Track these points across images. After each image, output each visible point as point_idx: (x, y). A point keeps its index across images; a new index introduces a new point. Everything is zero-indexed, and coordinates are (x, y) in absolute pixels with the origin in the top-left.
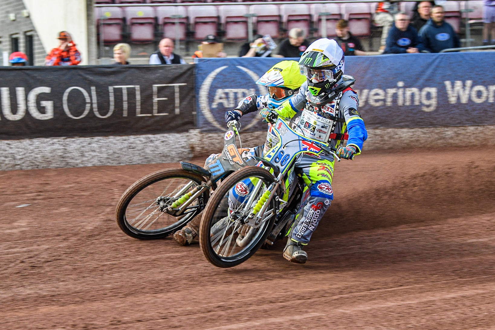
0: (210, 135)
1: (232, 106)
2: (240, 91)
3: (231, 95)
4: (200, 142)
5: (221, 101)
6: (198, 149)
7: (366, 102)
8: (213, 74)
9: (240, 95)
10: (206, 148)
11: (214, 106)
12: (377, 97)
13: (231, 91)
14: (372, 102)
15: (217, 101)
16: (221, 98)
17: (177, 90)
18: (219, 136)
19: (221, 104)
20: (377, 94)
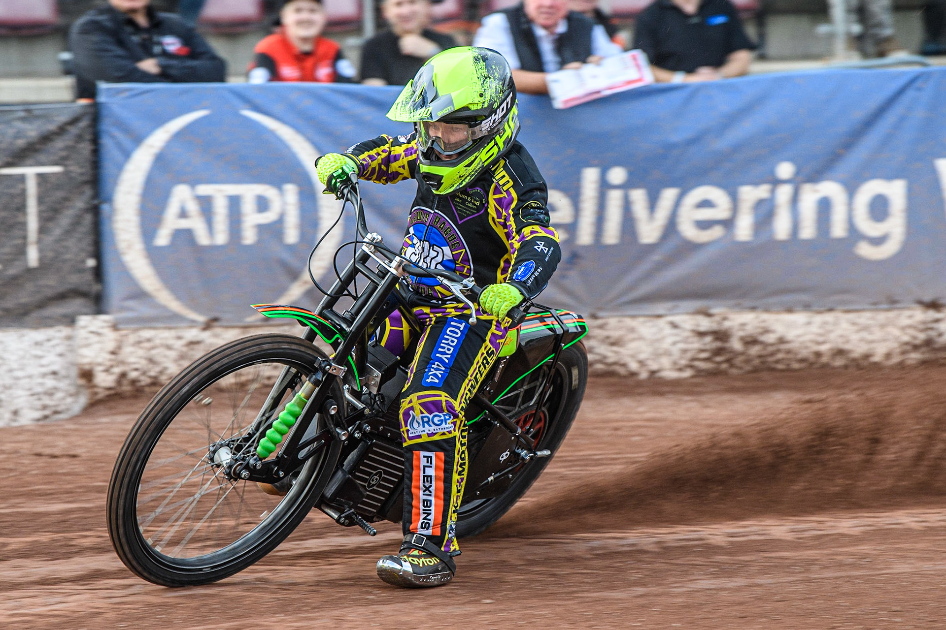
0: (146, 334)
1: (221, 238)
2: (249, 192)
3: (221, 208)
4: (113, 357)
5: (184, 224)
6: (104, 380)
7: (671, 227)
8: (158, 139)
9: (248, 206)
10: (134, 375)
11: (163, 239)
12: (706, 214)
13: (220, 191)
14: (688, 230)
15: (171, 222)
16: (183, 214)
17: (32, 188)
18: (179, 338)
19: (184, 236)
20: (706, 204)
